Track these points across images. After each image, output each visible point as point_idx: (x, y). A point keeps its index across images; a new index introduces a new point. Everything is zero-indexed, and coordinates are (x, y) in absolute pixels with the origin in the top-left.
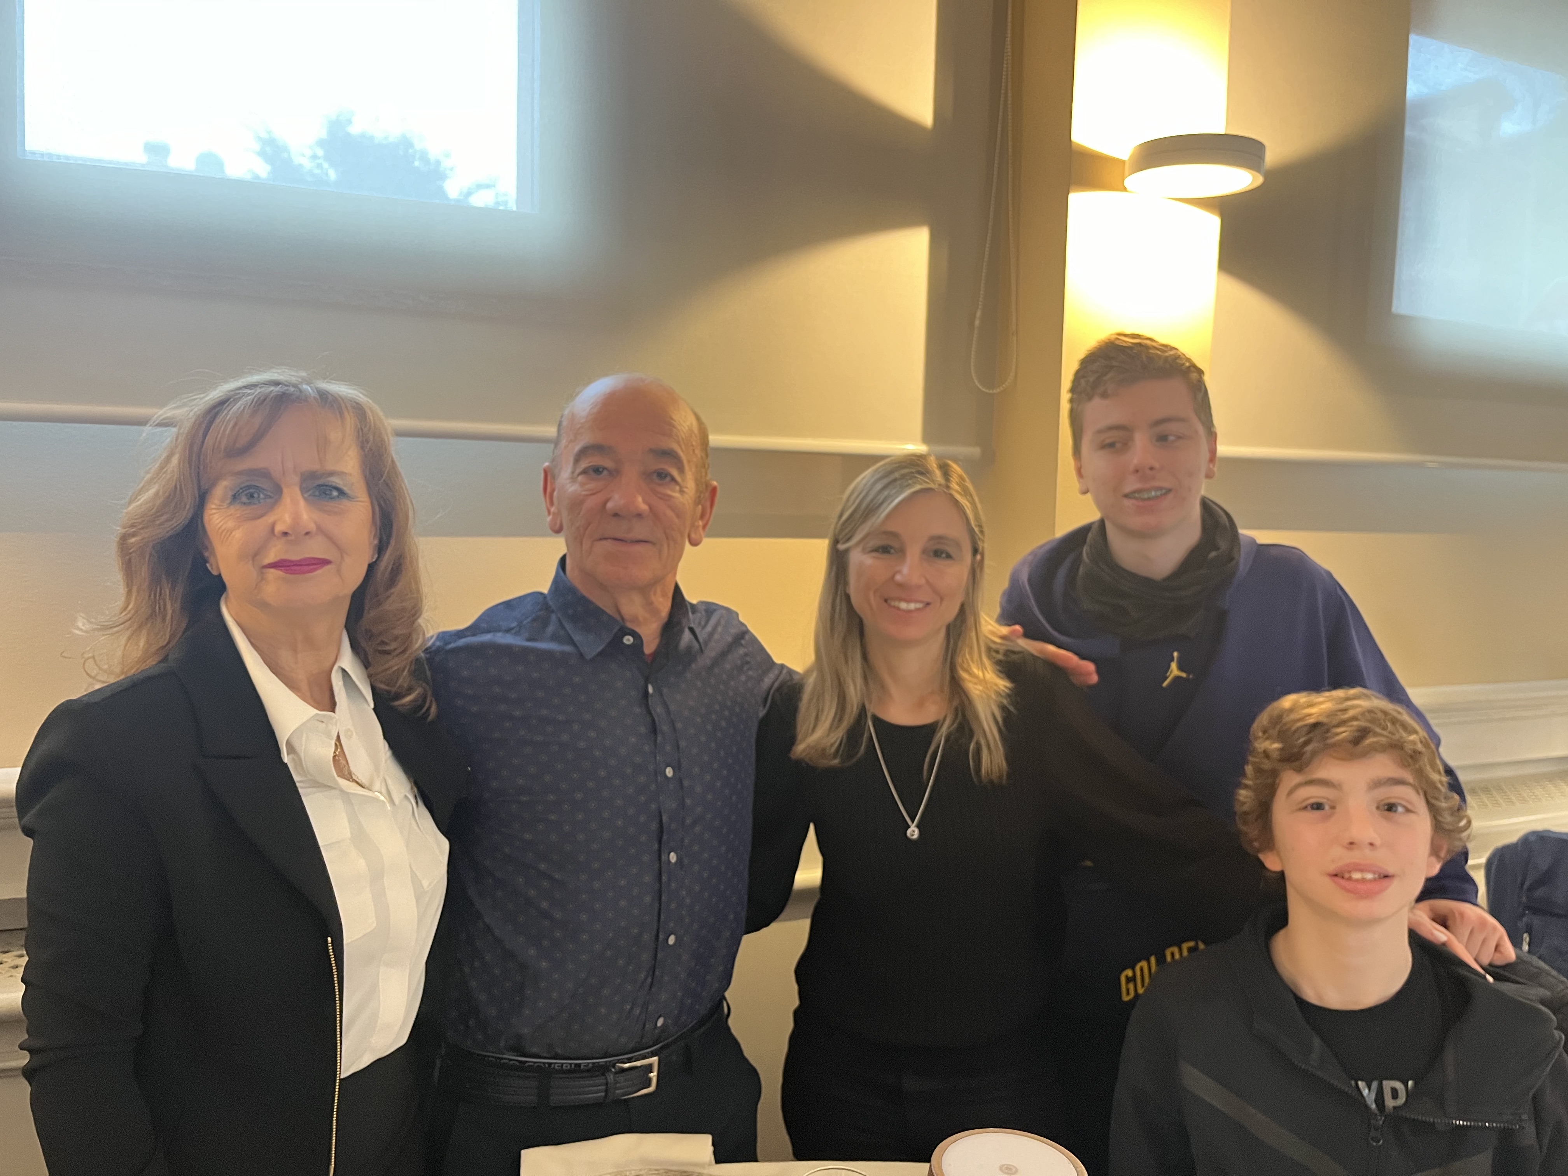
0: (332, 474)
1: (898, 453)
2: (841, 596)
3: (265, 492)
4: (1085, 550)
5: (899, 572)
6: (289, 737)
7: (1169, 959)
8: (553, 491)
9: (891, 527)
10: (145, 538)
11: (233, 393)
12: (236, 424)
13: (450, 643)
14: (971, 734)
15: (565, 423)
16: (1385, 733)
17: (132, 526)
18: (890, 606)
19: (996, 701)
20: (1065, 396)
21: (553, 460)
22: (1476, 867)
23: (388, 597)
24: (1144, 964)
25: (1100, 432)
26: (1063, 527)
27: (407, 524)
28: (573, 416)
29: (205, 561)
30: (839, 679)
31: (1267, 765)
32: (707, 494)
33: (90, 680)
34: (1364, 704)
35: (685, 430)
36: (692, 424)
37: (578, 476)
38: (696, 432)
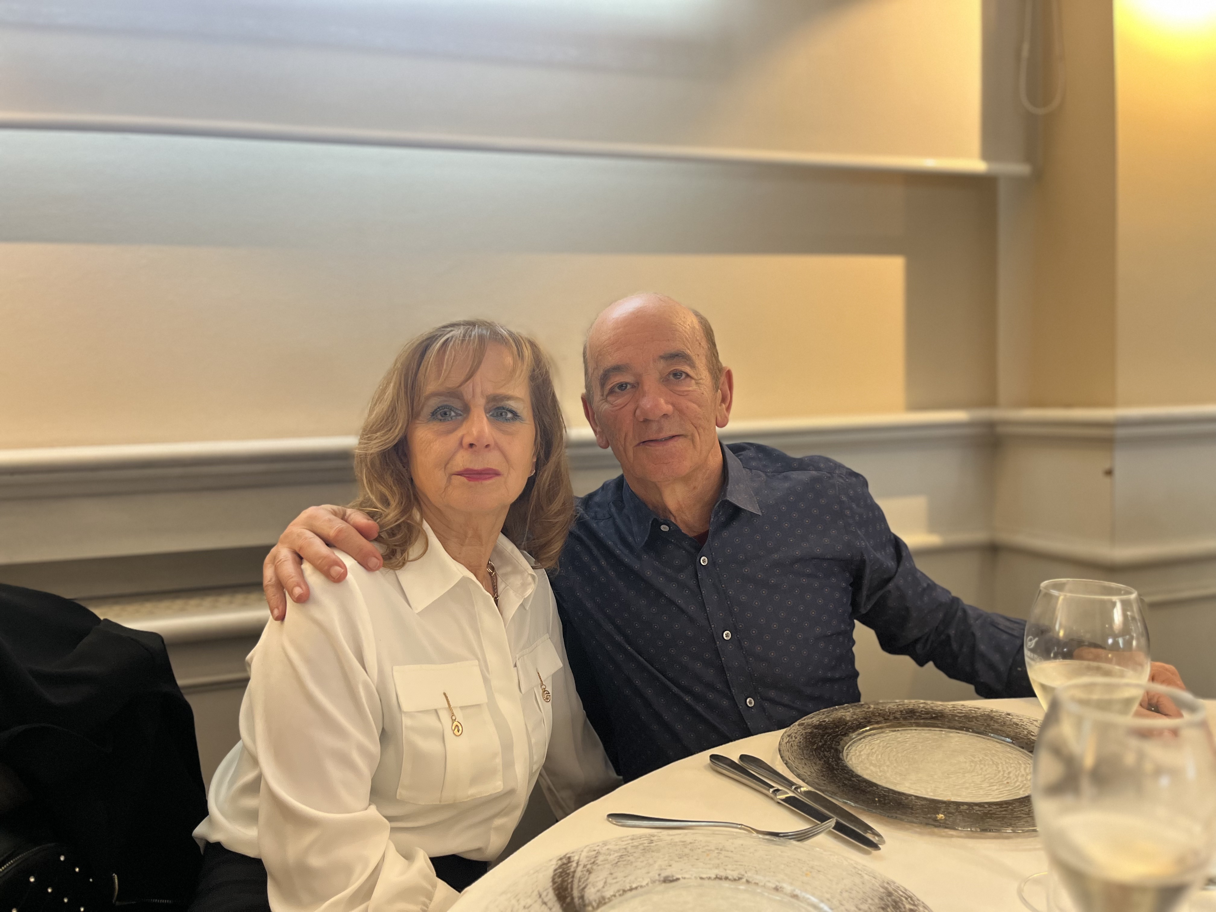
0: (507, 398)
3: (457, 411)
35: (687, 330)
36: (692, 322)
37: (607, 396)
38: (697, 327)
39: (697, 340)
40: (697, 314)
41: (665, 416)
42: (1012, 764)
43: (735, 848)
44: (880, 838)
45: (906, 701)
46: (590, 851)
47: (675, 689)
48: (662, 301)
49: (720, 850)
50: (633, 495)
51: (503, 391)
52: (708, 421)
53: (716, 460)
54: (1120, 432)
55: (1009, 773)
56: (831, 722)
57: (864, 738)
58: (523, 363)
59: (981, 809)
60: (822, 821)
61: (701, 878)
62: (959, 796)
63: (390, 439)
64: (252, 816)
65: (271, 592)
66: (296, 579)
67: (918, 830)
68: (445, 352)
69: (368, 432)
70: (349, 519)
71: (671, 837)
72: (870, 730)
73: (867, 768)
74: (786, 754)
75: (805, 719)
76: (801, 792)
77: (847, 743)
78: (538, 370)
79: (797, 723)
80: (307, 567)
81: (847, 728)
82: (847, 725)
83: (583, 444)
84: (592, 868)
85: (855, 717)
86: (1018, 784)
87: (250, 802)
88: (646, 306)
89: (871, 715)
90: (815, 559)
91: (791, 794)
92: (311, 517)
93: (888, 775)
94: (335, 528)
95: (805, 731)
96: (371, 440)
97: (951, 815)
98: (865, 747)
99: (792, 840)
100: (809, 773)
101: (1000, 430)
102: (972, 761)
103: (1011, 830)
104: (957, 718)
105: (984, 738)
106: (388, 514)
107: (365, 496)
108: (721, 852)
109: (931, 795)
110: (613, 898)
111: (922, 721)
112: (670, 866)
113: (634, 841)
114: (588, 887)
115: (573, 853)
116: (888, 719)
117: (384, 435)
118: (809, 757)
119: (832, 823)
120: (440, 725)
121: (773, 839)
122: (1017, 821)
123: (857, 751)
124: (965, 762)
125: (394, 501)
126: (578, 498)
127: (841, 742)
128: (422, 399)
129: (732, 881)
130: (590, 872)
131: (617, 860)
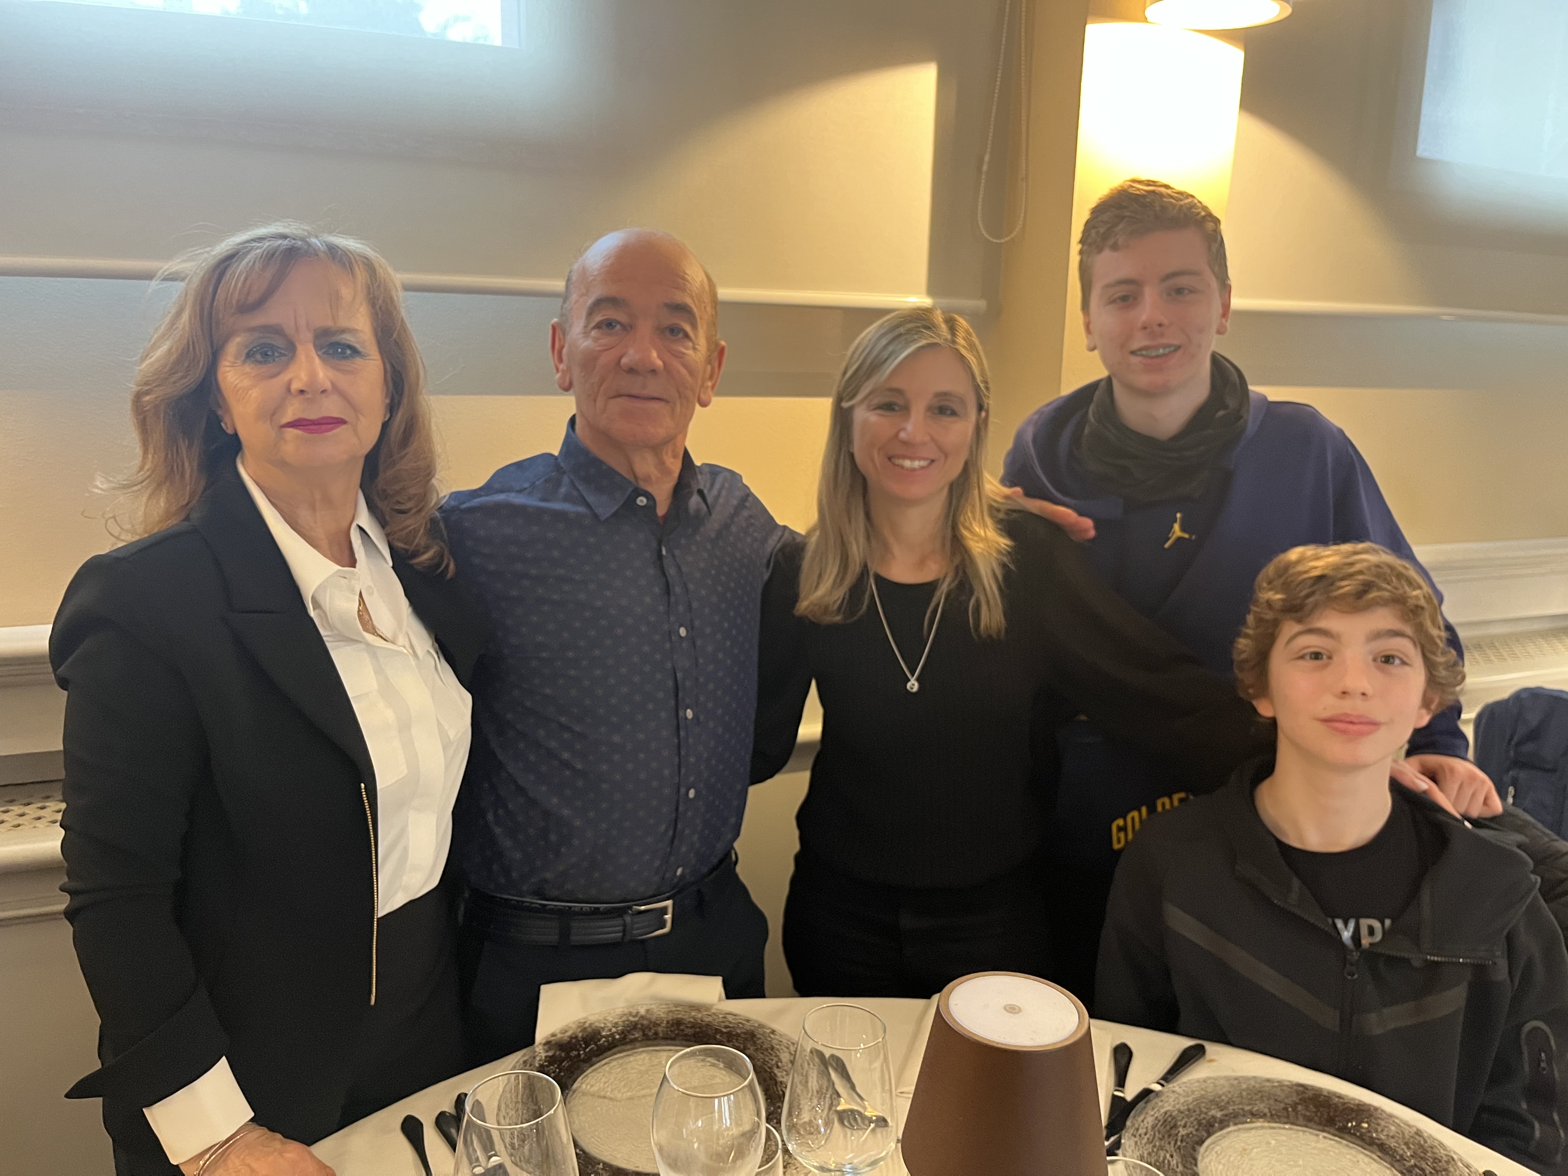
0: (343, 331)
1: (904, 306)
2: (845, 456)
3: (280, 351)
4: (1092, 408)
5: (903, 429)
6: (314, 592)
7: (1160, 809)
8: (562, 347)
9: (896, 384)
10: (159, 397)
11: (240, 246)
12: (246, 279)
13: (464, 503)
14: (971, 592)
15: (574, 278)
16: (1388, 587)
17: (146, 384)
18: (894, 465)
19: (997, 559)
20: (1075, 247)
21: (562, 315)
22: (1467, 722)
23: (402, 458)
24: (1135, 814)
25: (1108, 286)
26: (1069, 386)
27: (418, 384)
28: (584, 270)
29: (219, 420)
30: (842, 537)
31: (1269, 615)
32: (716, 354)
33: (114, 539)
34: (1372, 558)
37: (591, 330)
38: (706, 289)
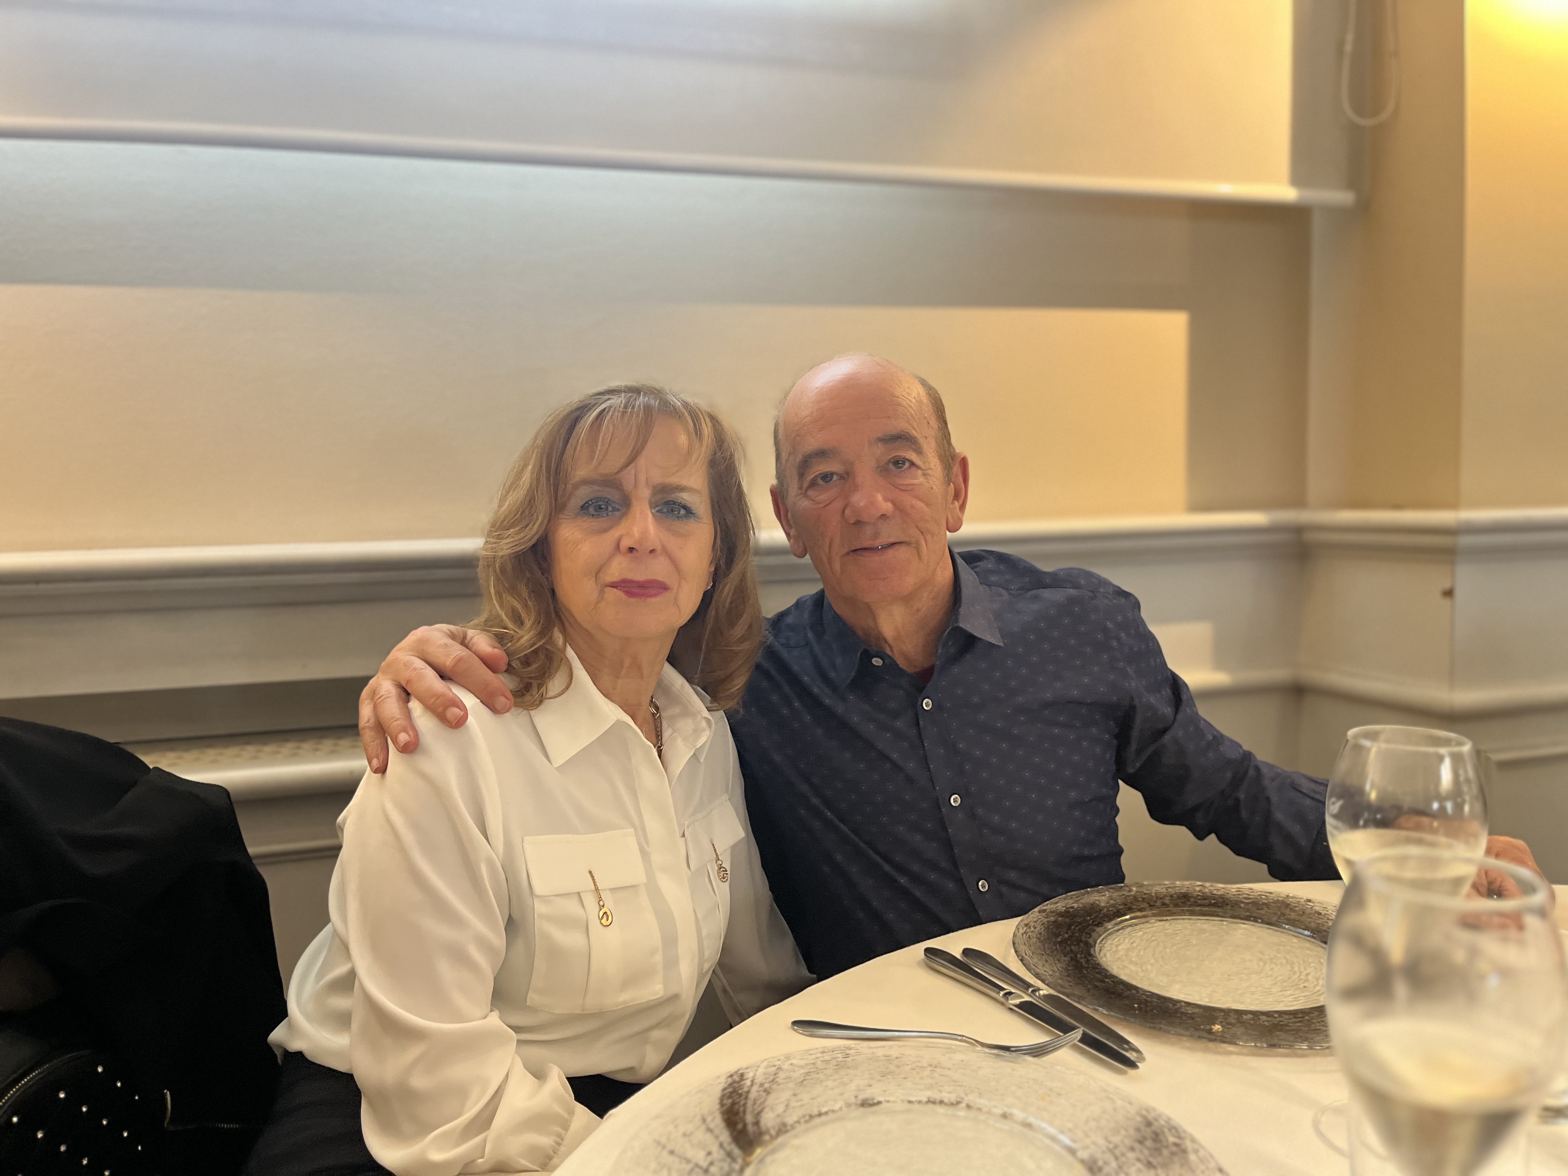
0: (680, 489)
3: (614, 505)
35: (912, 405)
36: (919, 394)
37: (807, 489)
38: (925, 401)
39: (925, 418)
40: (924, 383)
41: (883, 516)
42: (1312, 963)
43: (954, 1065)
44: (1139, 1054)
45: (1178, 883)
46: (769, 1066)
47: (887, 868)
48: (880, 365)
49: (934, 1067)
50: (837, 618)
51: (674, 480)
52: (938, 525)
53: (945, 574)
54: (1465, 541)
55: (1307, 974)
56: (1081, 908)
57: (1122, 928)
58: (702, 444)
59: (1269, 1019)
60: (1065, 1032)
61: (910, 1102)
62: (1242, 1003)
63: (527, 538)
64: (342, 1020)
65: (368, 735)
66: (402, 722)
67: (1188, 1044)
68: (600, 426)
69: (498, 528)
70: (470, 645)
71: (872, 1051)
72: (1131, 919)
73: (1125, 967)
74: (1022, 948)
75: (1047, 905)
76: (1039, 997)
77: (1100, 936)
78: (720, 453)
79: (1036, 910)
80: (415, 706)
81: (1101, 916)
82: (1102, 912)
83: (773, 551)
84: (770, 1087)
85: (1112, 902)
86: (1318, 988)
87: (341, 1002)
88: (860, 372)
89: (1132, 900)
90: (1070, 702)
91: (1027, 998)
92: (421, 641)
93: (1152, 975)
94: (453, 657)
95: (1047, 920)
96: (501, 539)
97: (1230, 1026)
98: (1124, 940)
99: (1026, 1056)
100: (1051, 973)
101: (1309, 537)
102: (1261, 959)
103: (1307, 1046)
104: (1242, 905)
105: (1276, 931)
106: (522, 637)
107: (491, 611)
108: (935, 1069)
109: (1206, 1002)
110: (797, 1125)
111: (1197, 908)
112: (870, 1086)
113: (824, 1054)
114: (766, 1110)
115: (746, 1068)
116: (1154, 906)
117: (518, 533)
118: (1052, 952)
119: (1077, 1034)
120: (583, 911)
121: (1001, 1053)
122: (1315, 1035)
123: (1113, 946)
124: (1251, 961)
125: (529, 620)
126: (766, 619)
127: (1093, 933)
128: (569, 487)
129: (949, 1105)
130: (767, 1092)
131: (803, 1078)
